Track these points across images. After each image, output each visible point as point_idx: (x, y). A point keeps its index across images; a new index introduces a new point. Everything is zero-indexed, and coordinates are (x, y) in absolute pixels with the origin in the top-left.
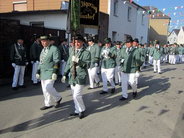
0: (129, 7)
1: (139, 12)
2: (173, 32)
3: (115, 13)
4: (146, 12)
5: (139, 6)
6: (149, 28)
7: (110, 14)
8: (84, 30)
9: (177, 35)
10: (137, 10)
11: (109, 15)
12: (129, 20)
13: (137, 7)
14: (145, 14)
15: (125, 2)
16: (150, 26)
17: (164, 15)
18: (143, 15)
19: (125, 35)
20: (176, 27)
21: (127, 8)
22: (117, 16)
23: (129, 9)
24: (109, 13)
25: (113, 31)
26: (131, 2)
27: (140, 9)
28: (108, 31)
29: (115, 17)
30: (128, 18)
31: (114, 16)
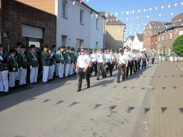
0: (81, 9)
1: (92, 16)
2: (129, 38)
3: (64, 16)
4: (99, 16)
5: (92, 10)
6: (105, 33)
7: (57, 16)
8: (21, 31)
9: (133, 41)
10: (91, 13)
11: (56, 17)
12: (81, 23)
13: (90, 10)
14: (98, 18)
15: (74, 3)
16: (106, 30)
17: (117, 20)
18: (97, 20)
19: (77, 39)
20: (131, 32)
21: (79, 11)
22: (67, 19)
23: (81, 12)
24: (56, 14)
25: (62, 34)
26: (80, 3)
27: (93, 12)
28: (56, 34)
29: (64, 19)
31: (62, 18)
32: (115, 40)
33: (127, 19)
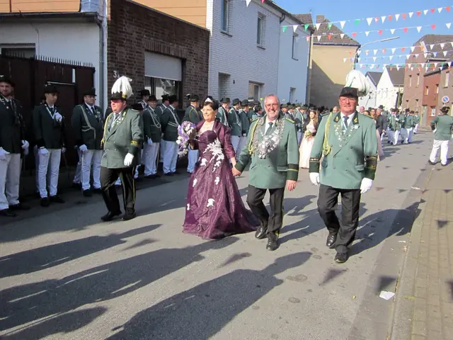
0: (259, 14)
1: (284, 27)
3: (224, 29)
4: (301, 28)
5: (284, 13)
6: (311, 67)
7: (211, 31)
8: (144, 67)
9: (376, 86)
10: (281, 21)
11: (209, 32)
12: (260, 45)
13: (280, 15)
14: (299, 33)
15: (248, 1)
16: (313, 62)
17: (342, 35)
18: (295, 35)
19: (250, 82)
20: (373, 65)
21: (256, 17)
22: (231, 36)
23: (259, 20)
24: (209, 26)
25: (221, 72)
26: (263, 2)
27: (287, 19)
28: (207, 72)
29: (226, 36)
30: (258, 42)
31: (221, 35)
32: (332, 83)
33: (367, 33)
